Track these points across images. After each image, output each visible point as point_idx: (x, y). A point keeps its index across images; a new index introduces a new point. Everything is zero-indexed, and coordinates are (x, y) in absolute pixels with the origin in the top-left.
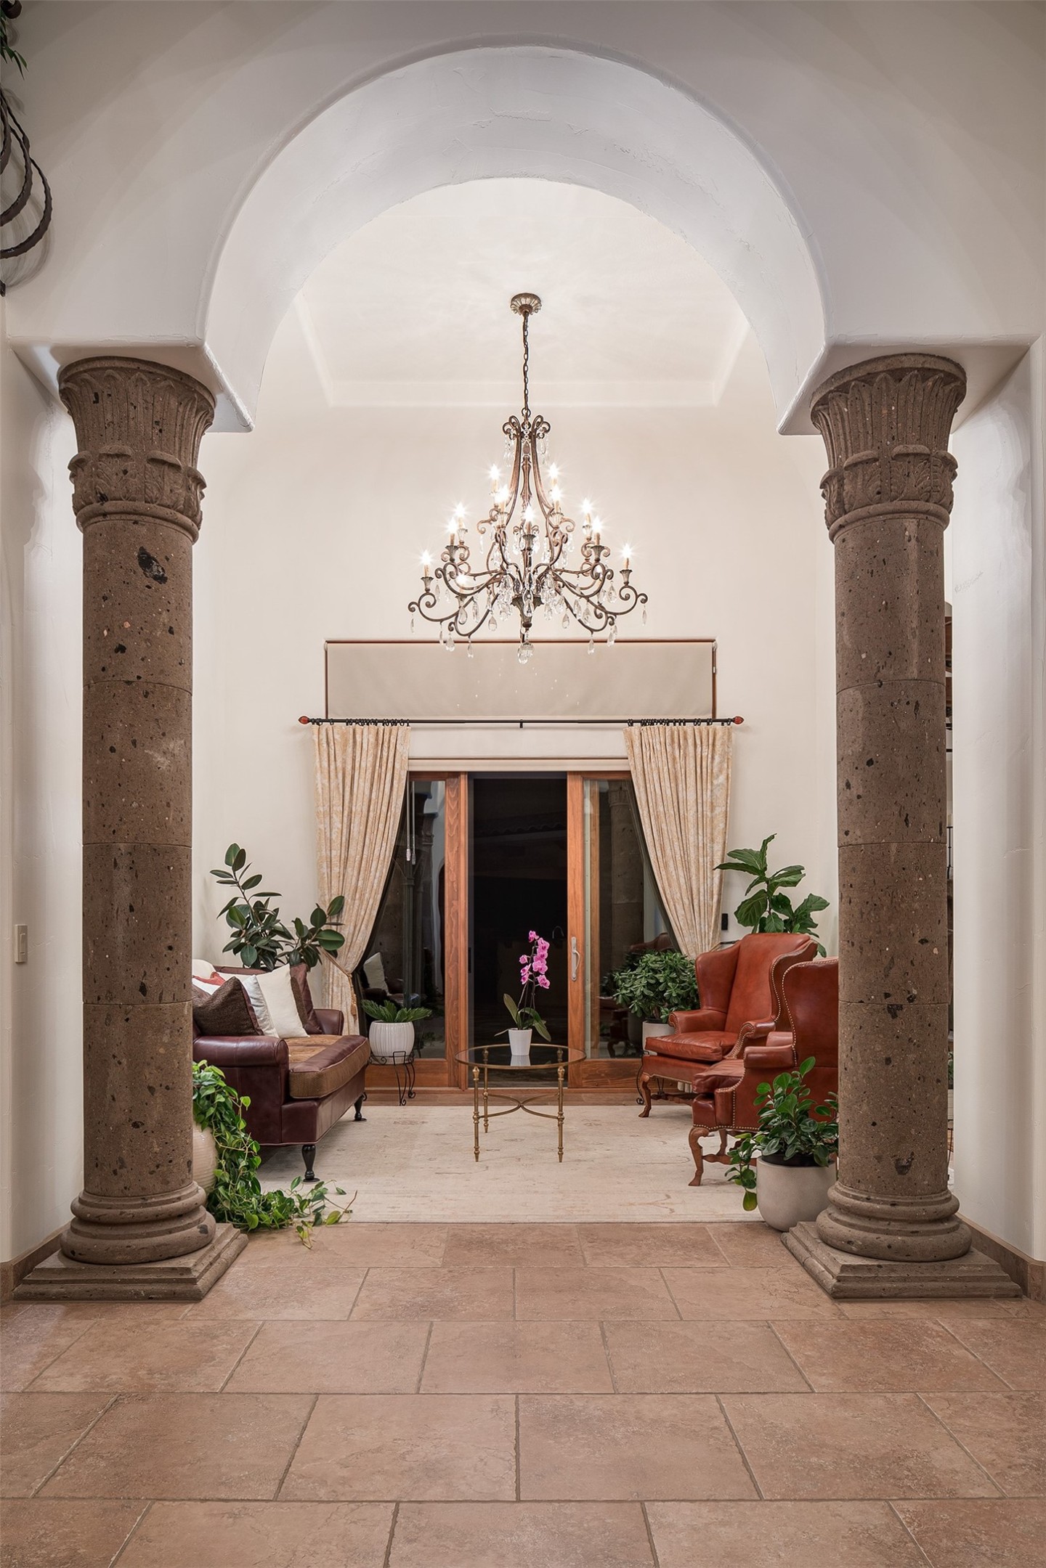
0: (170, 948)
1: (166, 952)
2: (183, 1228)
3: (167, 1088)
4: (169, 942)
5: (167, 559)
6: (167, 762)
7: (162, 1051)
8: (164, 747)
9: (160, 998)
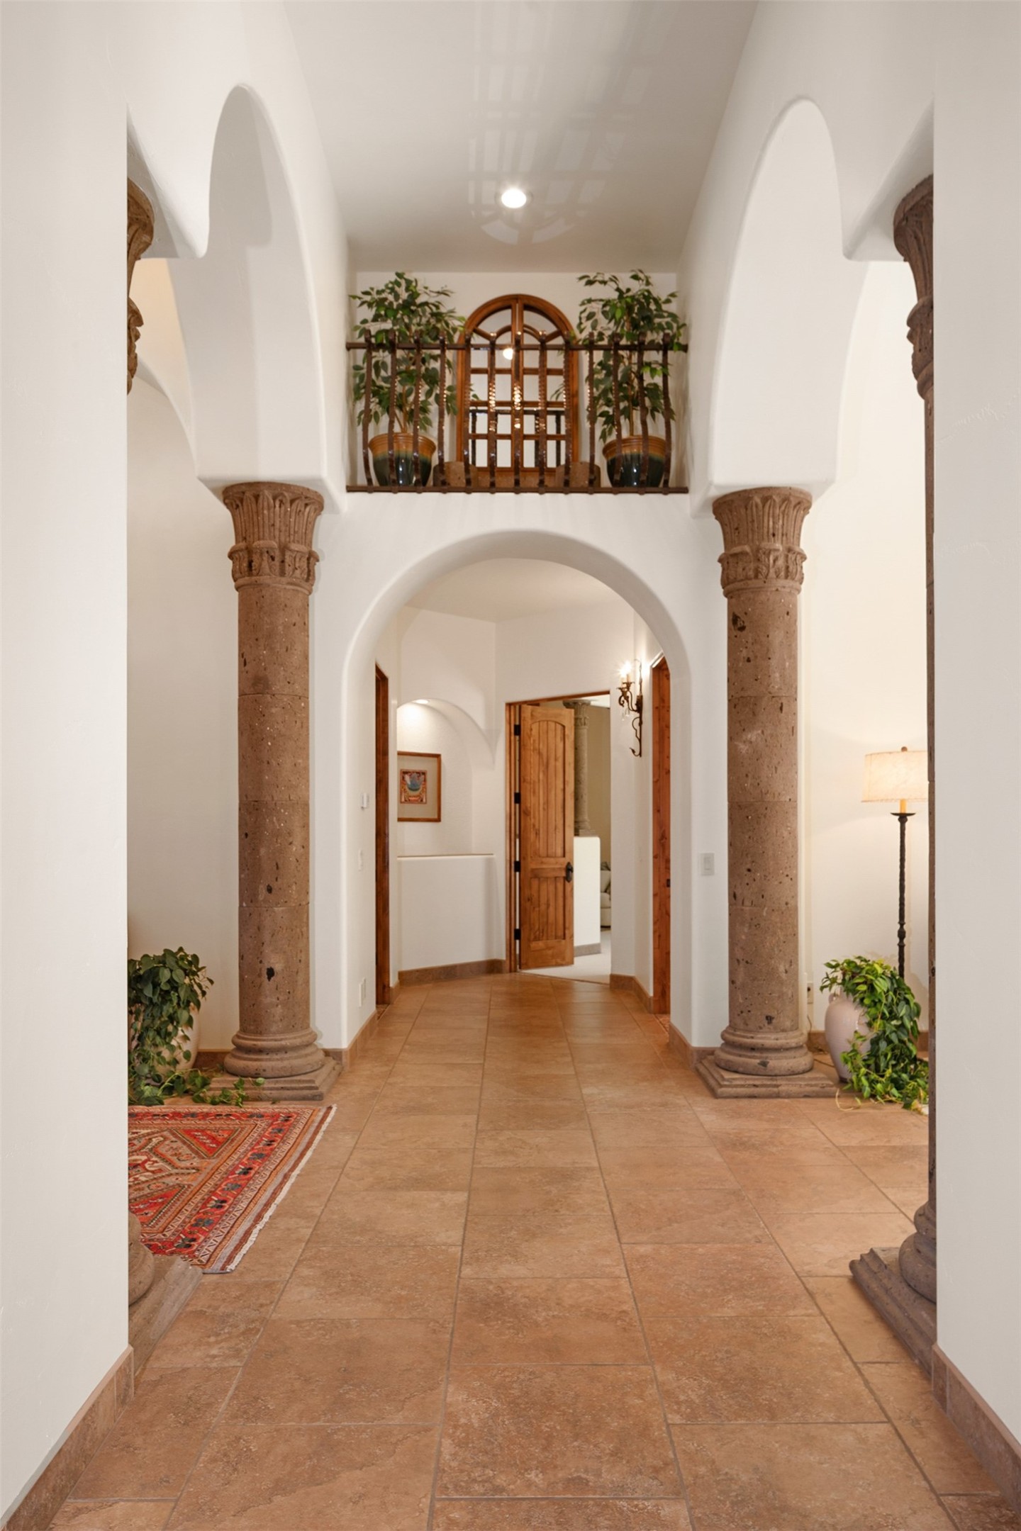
0: (749, 870)
1: (746, 872)
2: (750, 1057)
3: (747, 962)
4: (748, 866)
5: (746, 614)
6: (747, 747)
7: (743, 937)
8: (744, 738)
9: (743, 903)
